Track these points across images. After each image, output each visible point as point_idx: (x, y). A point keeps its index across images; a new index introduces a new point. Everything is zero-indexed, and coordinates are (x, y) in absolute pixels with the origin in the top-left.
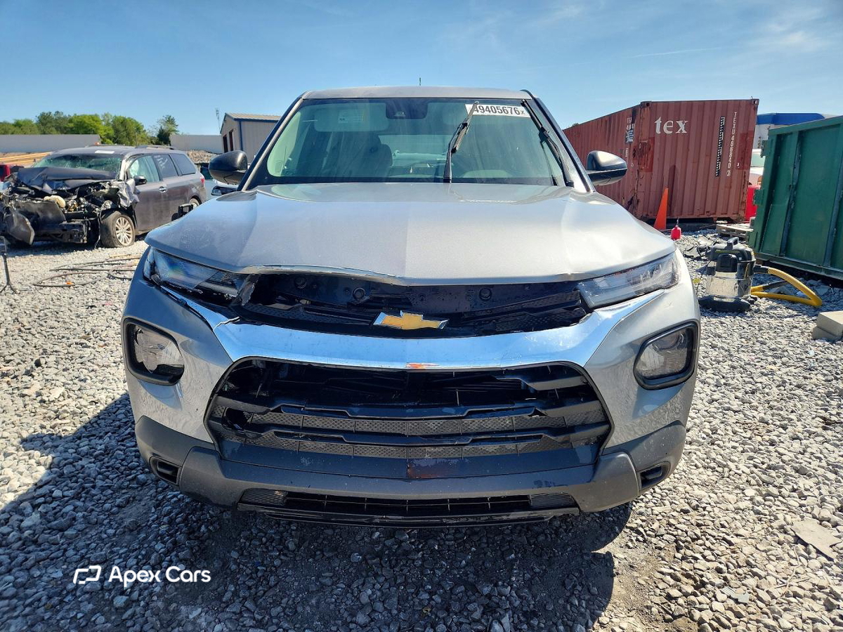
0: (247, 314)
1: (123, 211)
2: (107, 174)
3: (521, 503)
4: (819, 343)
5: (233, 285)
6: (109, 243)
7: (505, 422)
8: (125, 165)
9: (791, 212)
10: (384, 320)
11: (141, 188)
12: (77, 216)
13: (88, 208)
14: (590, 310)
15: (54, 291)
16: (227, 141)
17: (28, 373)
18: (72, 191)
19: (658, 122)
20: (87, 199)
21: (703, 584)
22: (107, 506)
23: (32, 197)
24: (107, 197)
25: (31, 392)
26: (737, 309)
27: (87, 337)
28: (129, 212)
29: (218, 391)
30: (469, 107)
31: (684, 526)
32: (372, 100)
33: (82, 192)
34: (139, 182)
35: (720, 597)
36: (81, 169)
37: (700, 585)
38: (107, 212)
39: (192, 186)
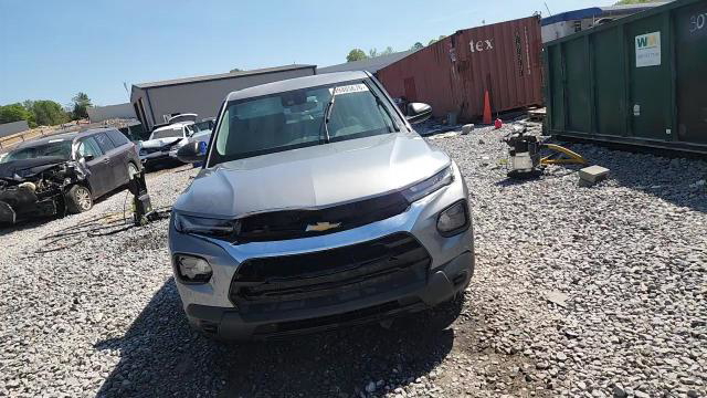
0: (241, 239)
1: (79, 183)
2: (62, 157)
3: (394, 304)
4: (582, 189)
5: (229, 225)
6: (76, 210)
7: (378, 266)
8: (74, 148)
9: (566, 99)
10: (310, 228)
11: (90, 163)
12: (47, 195)
13: (53, 186)
14: (410, 204)
15: (55, 254)
16: (137, 106)
17: (73, 309)
18: (38, 176)
19: (471, 44)
20: (51, 180)
21: (498, 331)
22: (167, 366)
23: (7, 186)
24: (66, 176)
25: (82, 319)
26: (534, 175)
27: (99, 279)
28: (85, 184)
29: (234, 280)
30: (331, 90)
31: (489, 308)
32: (271, 95)
33: (46, 175)
34: (88, 159)
35: (505, 334)
36: (40, 158)
37: (496, 333)
38: (70, 186)
39: (127, 152)
